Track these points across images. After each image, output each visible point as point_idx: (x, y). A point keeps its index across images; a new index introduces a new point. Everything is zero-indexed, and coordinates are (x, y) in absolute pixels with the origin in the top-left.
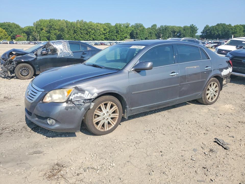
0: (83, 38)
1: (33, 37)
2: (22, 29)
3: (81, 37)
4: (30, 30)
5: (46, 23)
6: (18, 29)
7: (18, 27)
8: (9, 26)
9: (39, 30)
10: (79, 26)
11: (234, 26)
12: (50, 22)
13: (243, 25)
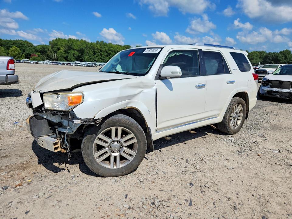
0: (103, 60)
1: (47, 57)
2: (35, 47)
3: (101, 59)
4: (44, 49)
5: (63, 42)
6: (31, 48)
7: (30, 45)
8: (21, 44)
9: (55, 49)
10: (99, 47)
11: (251, 53)
12: (68, 42)
13: (259, 52)
